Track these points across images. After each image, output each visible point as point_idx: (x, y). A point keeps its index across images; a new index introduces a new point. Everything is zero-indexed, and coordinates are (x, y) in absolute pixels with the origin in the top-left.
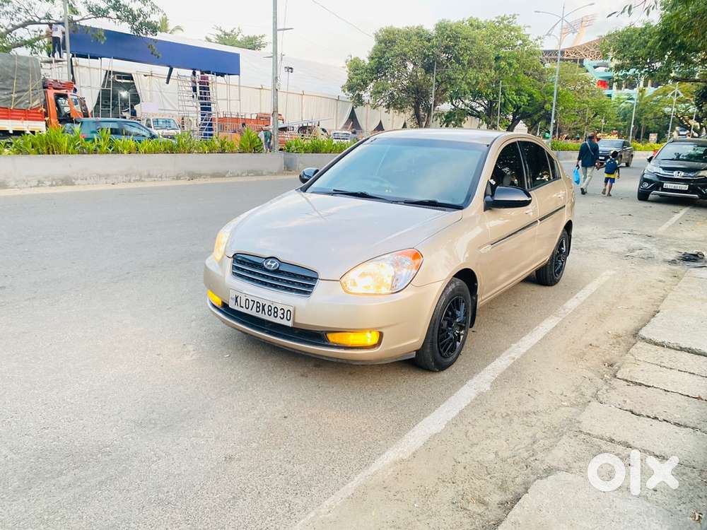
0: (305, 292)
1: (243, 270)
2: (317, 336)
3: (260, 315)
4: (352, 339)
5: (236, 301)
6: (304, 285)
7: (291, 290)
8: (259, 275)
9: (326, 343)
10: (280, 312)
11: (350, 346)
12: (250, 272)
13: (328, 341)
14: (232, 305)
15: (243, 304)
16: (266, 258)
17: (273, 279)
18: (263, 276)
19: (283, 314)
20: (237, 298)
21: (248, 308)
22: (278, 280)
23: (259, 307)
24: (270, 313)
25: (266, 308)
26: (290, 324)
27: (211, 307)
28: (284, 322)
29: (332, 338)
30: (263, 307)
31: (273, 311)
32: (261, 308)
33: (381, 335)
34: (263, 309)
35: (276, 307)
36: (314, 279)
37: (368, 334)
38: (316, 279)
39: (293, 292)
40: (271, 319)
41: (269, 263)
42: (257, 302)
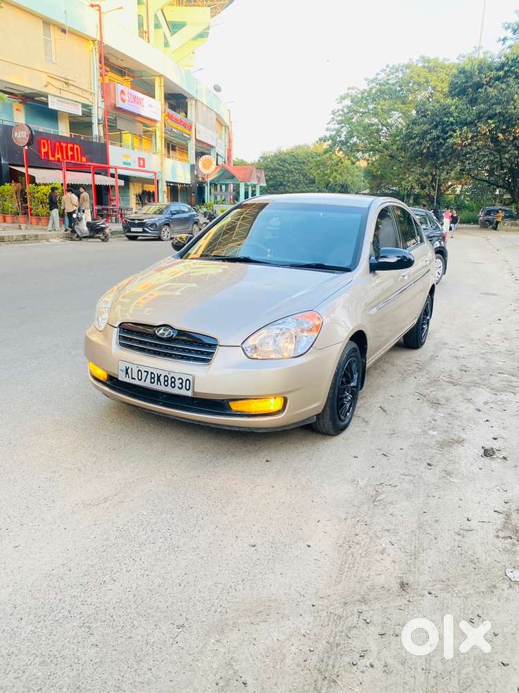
0: (204, 360)
1: (131, 340)
2: (219, 405)
3: (155, 386)
4: (255, 406)
5: (127, 373)
6: (202, 353)
7: (189, 358)
8: (151, 344)
9: (228, 412)
10: (178, 383)
11: (253, 413)
12: (141, 342)
13: (230, 408)
14: (122, 377)
15: (135, 376)
16: (158, 327)
17: (167, 347)
18: (156, 345)
19: (181, 384)
20: (127, 370)
21: (140, 380)
22: (172, 348)
23: (154, 378)
24: (166, 384)
25: (162, 379)
26: (189, 394)
27: (92, 380)
28: (183, 392)
29: (235, 406)
30: (159, 377)
31: (169, 382)
32: (156, 378)
33: (285, 400)
34: (159, 380)
35: (173, 377)
36: (214, 346)
37: (272, 400)
38: (215, 345)
39: (191, 360)
40: (169, 389)
41: (161, 331)
42: (152, 373)
